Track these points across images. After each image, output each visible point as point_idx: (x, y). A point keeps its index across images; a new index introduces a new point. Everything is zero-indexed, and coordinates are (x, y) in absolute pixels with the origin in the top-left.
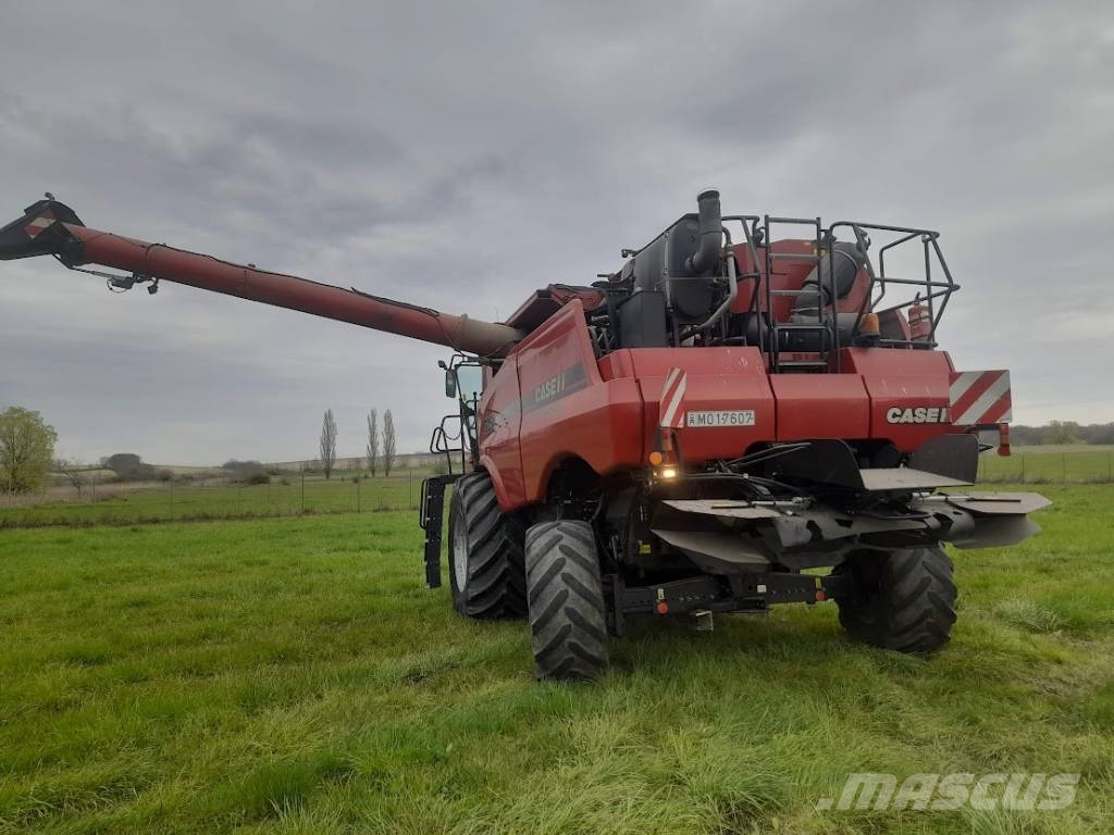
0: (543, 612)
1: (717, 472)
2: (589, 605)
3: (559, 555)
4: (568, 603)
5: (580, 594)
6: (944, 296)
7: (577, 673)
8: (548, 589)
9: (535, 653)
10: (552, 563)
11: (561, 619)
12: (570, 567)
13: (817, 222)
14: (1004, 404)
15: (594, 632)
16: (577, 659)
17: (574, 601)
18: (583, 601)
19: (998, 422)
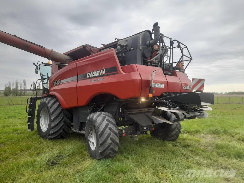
0: (104, 139)
1: (156, 100)
2: (116, 137)
3: (107, 122)
4: (111, 136)
5: (114, 133)
6: (190, 61)
7: (111, 156)
8: (105, 132)
9: (100, 152)
10: (105, 125)
11: (109, 141)
12: (110, 126)
13: (171, 39)
14: (202, 86)
15: (117, 144)
16: (112, 152)
17: (112, 136)
18: (115, 136)
19: (201, 90)
